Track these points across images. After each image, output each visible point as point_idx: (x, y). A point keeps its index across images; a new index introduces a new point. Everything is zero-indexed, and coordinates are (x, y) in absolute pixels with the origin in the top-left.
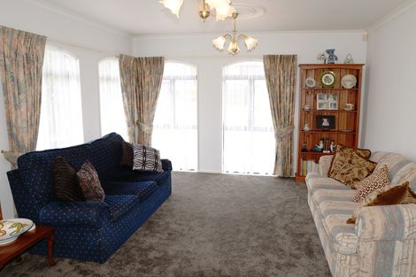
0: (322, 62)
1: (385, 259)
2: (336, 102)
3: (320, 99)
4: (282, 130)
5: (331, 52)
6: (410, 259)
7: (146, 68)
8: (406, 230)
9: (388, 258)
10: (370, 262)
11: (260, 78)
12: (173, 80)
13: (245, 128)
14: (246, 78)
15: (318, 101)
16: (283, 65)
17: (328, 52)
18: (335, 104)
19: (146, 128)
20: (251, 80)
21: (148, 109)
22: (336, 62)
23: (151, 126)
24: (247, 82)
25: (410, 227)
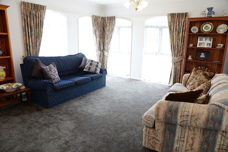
0: (203, 16)
1: (170, 135)
2: (211, 42)
3: (200, 40)
4: (175, 58)
5: (210, 9)
6: (185, 139)
7: (107, 22)
8: (179, 118)
9: (172, 135)
10: (161, 135)
11: (165, 27)
12: (119, 28)
13: (156, 53)
14: (157, 27)
15: (199, 42)
16: (179, 19)
17: (208, 9)
18: (210, 44)
19: (106, 53)
20: (160, 28)
21: (107, 43)
22: (213, 16)
23: (108, 52)
24: (158, 29)
25: (181, 116)
